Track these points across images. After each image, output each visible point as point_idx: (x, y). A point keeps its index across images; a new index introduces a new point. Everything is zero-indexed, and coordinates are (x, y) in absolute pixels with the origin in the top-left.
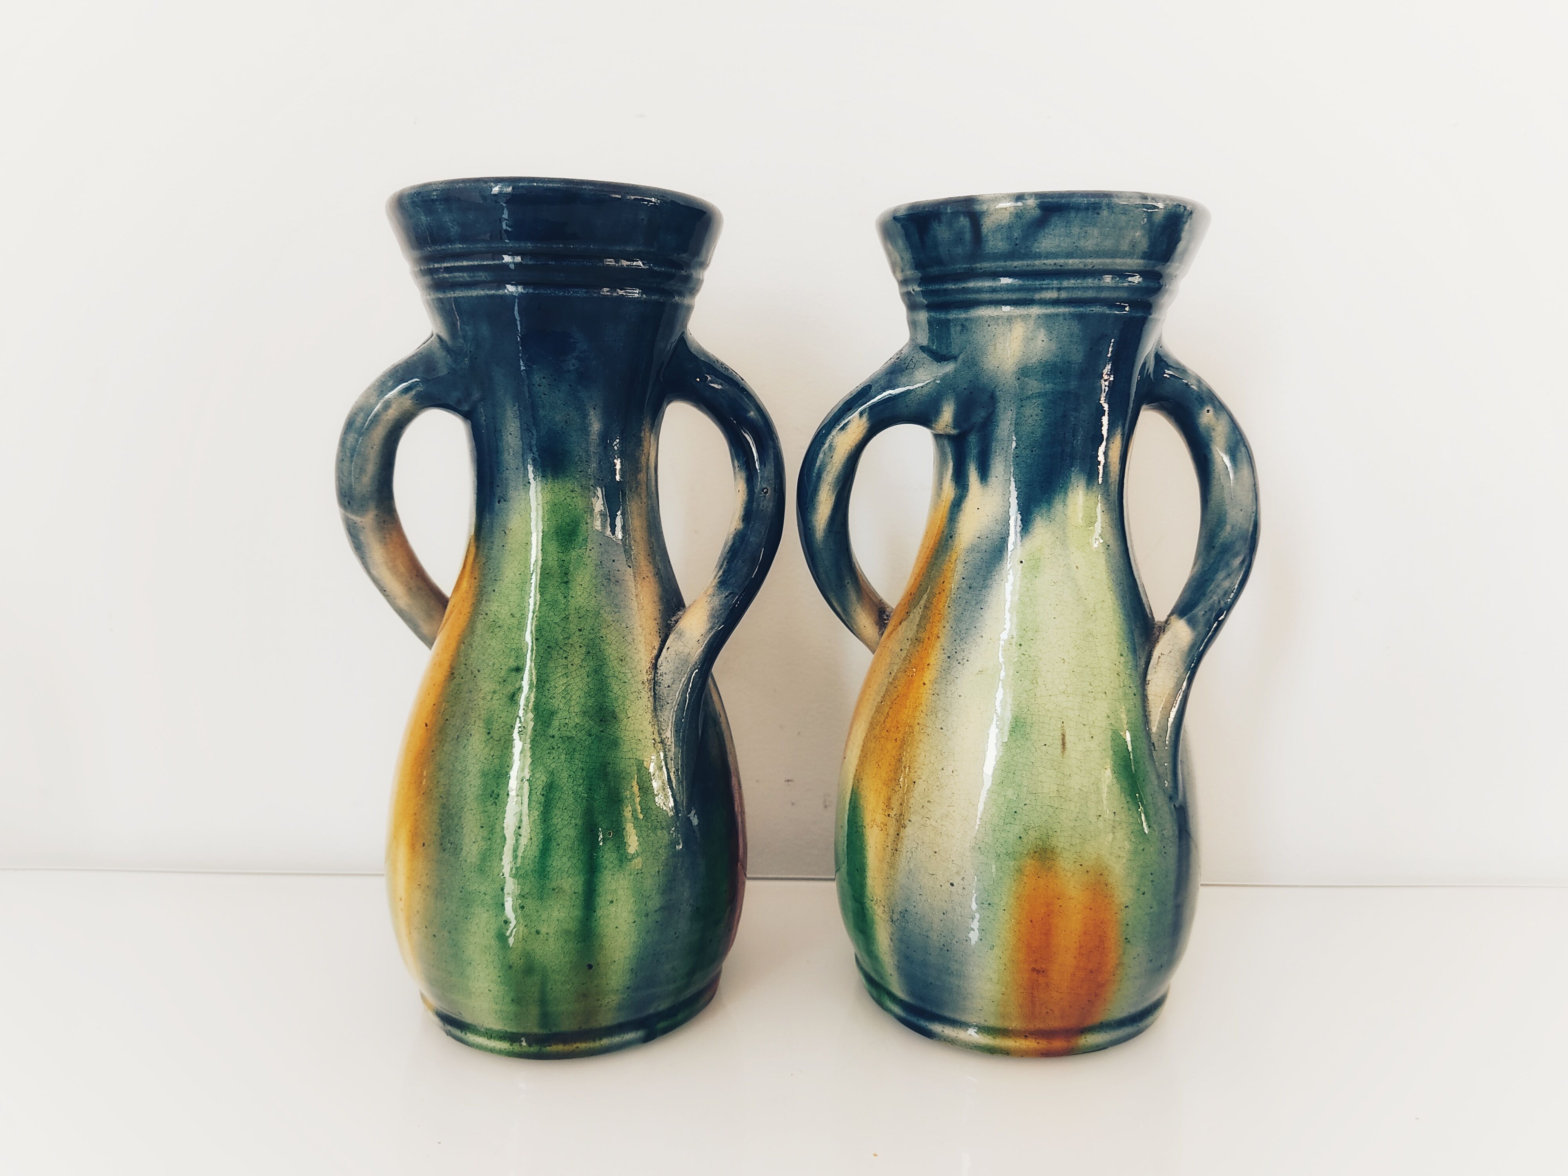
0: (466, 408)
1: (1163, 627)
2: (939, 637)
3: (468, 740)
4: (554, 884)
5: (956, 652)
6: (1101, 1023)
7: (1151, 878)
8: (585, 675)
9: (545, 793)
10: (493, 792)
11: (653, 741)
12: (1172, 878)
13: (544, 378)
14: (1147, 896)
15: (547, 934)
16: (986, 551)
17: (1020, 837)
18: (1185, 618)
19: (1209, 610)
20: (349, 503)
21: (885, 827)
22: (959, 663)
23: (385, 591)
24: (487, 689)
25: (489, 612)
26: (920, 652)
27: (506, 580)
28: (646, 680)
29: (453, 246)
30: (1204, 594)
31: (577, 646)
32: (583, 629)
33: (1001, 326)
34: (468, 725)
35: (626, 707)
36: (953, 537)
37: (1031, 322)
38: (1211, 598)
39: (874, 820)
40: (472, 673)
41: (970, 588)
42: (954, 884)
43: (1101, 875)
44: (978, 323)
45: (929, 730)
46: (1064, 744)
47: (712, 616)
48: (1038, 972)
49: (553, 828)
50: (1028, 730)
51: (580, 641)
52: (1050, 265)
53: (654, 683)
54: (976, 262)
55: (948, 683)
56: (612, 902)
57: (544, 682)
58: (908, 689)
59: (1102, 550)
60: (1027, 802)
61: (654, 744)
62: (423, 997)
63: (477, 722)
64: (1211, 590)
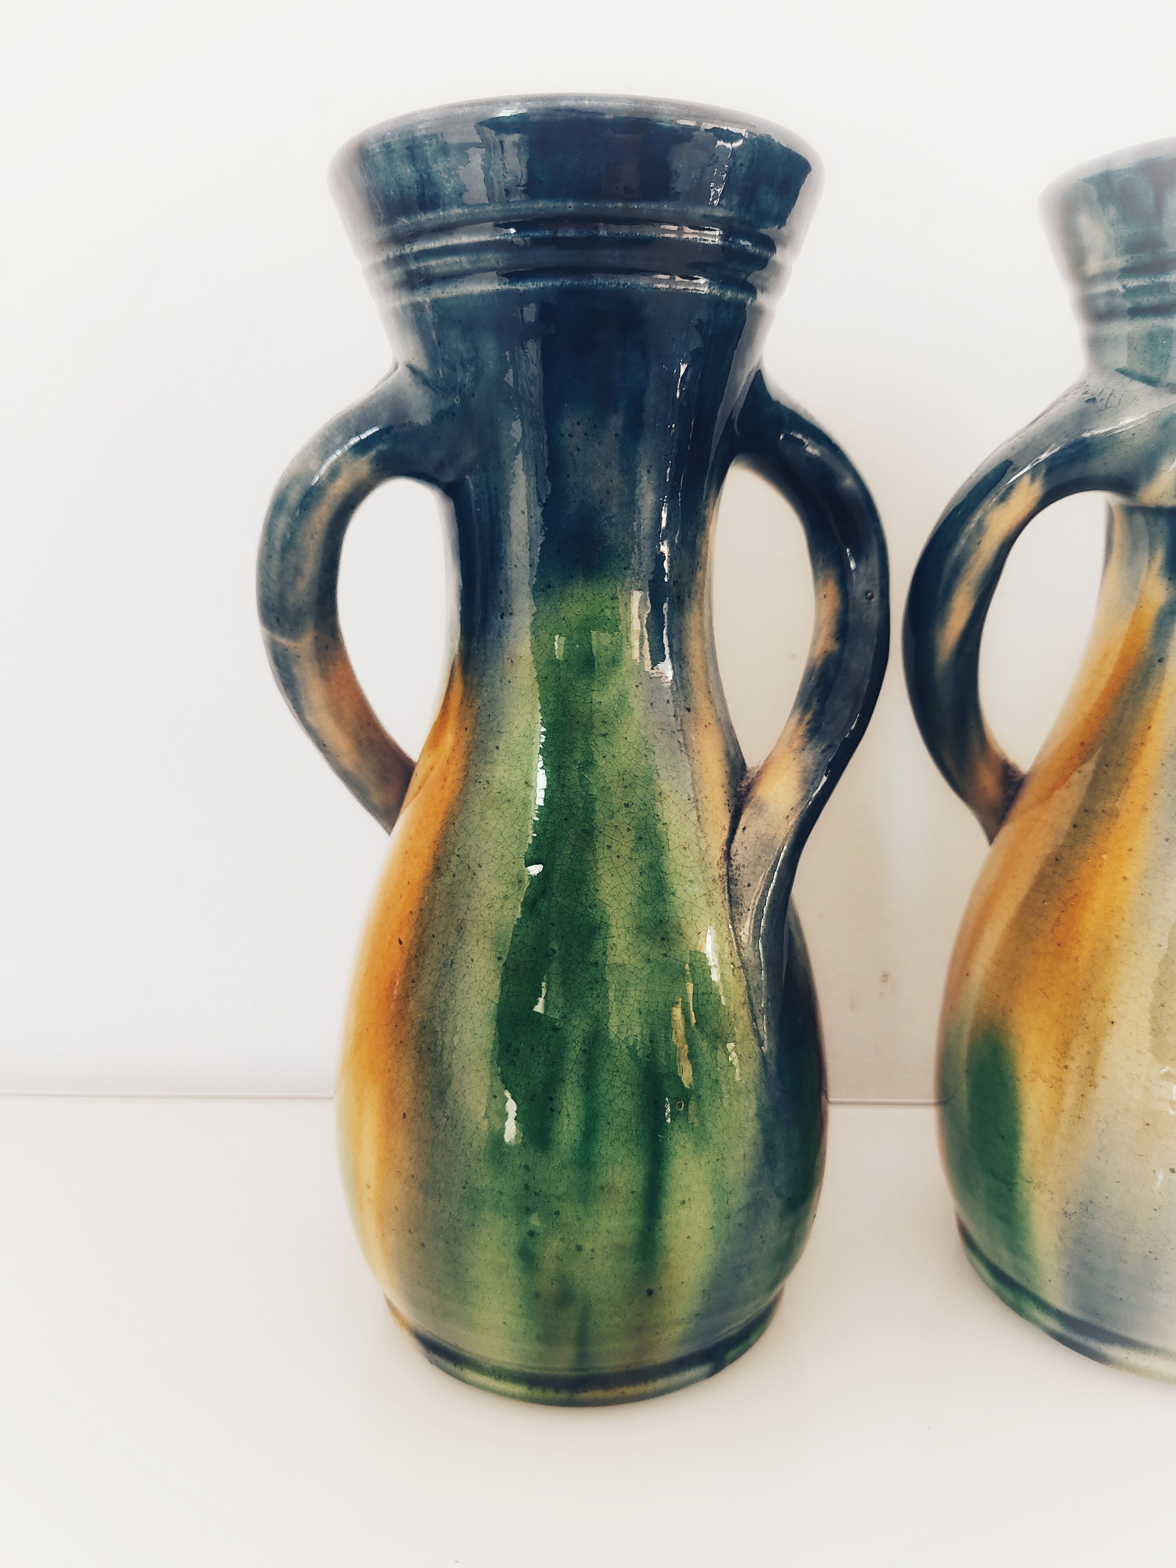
0: (450, 476)
2: (1146, 809)
3: (468, 967)
4: (601, 1181)
8: (636, 871)
9: (586, 1048)
10: (510, 1045)
11: (732, 966)
13: (578, 423)
15: (593, 1250)
20: (278, 620)
21: (1059, 1083)
23: (325, 745)
24: (494, 892)
25: (490, 779)
27: (516, 734)
28: (717, 877)
29: (447, 213)
31: (623, 829)
32: (630, 804)
34: (468, 945)
35: (695, 918)
39: (1037, 1072)
40: (469, 868)
49: (602, 1099)
51: (627, 821)
53: (728, 879)
56: (683, 1203)
57: (580, 883)
61: (733, 970)
62: (390, 1304)
63: (481, 942)
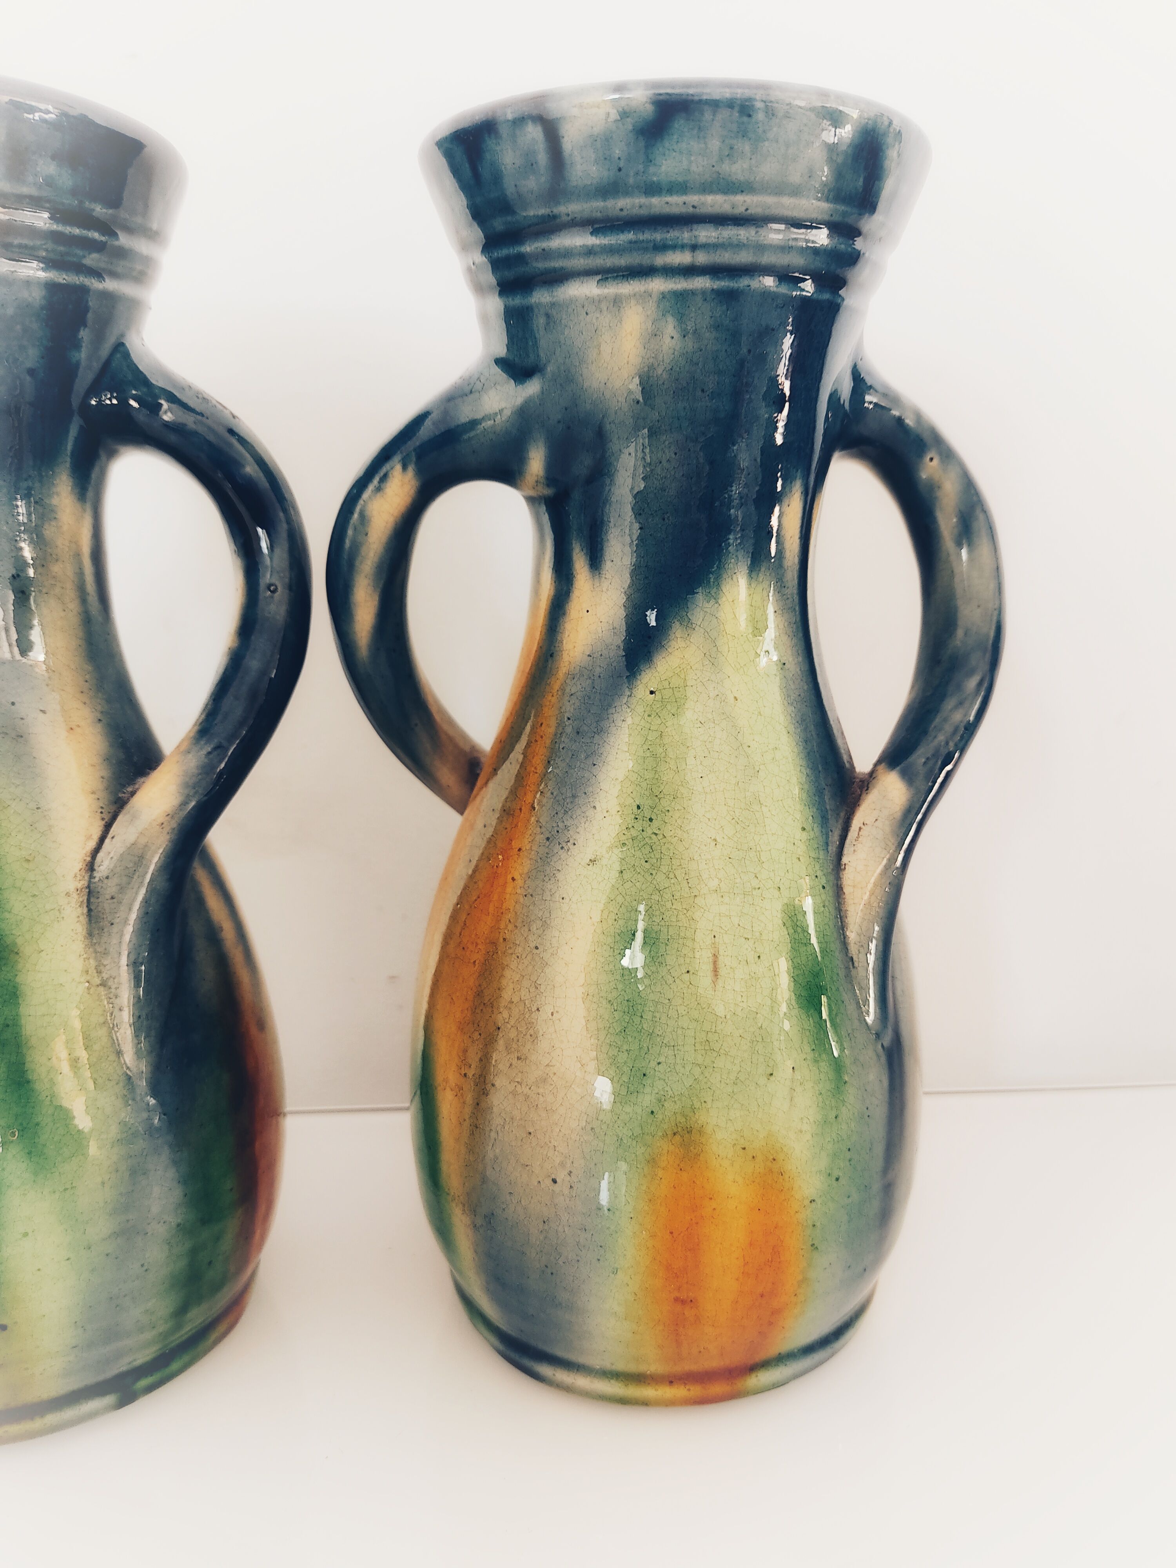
1: (866, 783)
2: (534, 810)
5: (558, 832)
6: (780, 1354)
7: (848, 1155)
12: (879, 1149)
14: (842, 1181)
16: (600, 677)
17: (652, 1112)
18: (898, 768)
19: (933, 755)
21: (462, 1094)
22: (562, 848)
26: (509, 829)
28: (74, 890)
30: (925, 732)
33: (605, 313)
36: (554, 655)
37: (652, 305)
38: (935, 737)
41: (578, 733)
42: (558, 1180)
43: (774, 1160)
44: (570, 310)
45: (519, 950)
46: (716, 971)
47: (186, 785)
48: (683, 1302)
50: (662, 951)
52: (677, 204)
53: (89, 892)
54: (558, 203)
55: (546, 879)
56: (26, 1234)
58: (492, 886)
59: (774, 670)
60: (662, 1059)
64: (935, 727)
